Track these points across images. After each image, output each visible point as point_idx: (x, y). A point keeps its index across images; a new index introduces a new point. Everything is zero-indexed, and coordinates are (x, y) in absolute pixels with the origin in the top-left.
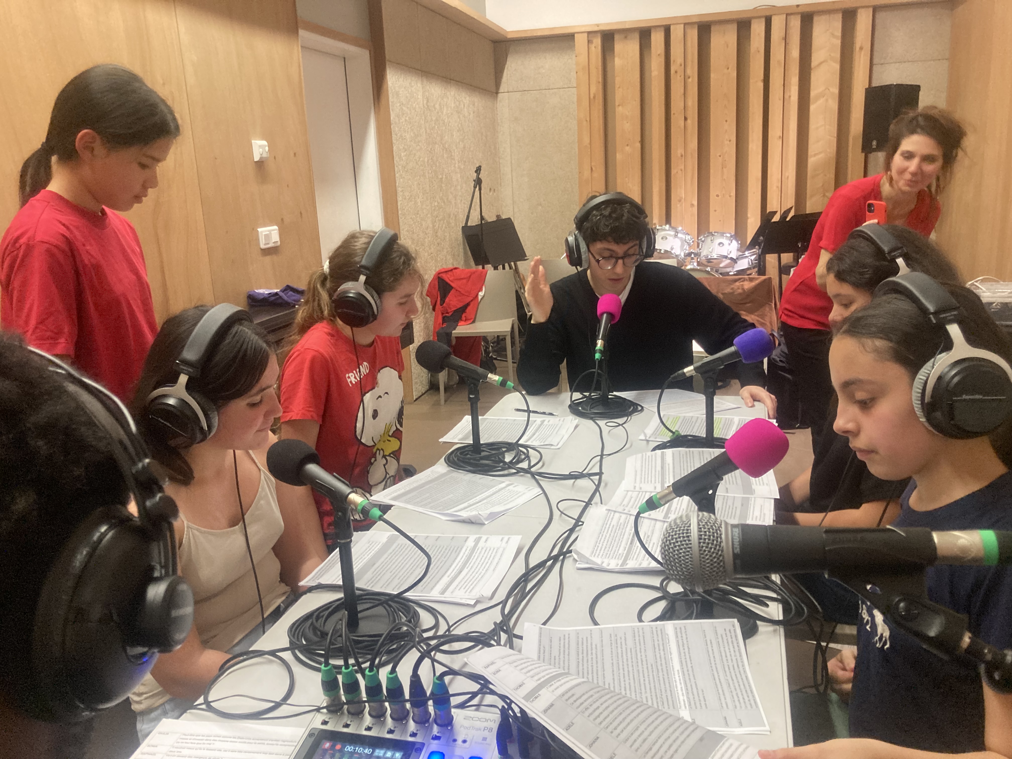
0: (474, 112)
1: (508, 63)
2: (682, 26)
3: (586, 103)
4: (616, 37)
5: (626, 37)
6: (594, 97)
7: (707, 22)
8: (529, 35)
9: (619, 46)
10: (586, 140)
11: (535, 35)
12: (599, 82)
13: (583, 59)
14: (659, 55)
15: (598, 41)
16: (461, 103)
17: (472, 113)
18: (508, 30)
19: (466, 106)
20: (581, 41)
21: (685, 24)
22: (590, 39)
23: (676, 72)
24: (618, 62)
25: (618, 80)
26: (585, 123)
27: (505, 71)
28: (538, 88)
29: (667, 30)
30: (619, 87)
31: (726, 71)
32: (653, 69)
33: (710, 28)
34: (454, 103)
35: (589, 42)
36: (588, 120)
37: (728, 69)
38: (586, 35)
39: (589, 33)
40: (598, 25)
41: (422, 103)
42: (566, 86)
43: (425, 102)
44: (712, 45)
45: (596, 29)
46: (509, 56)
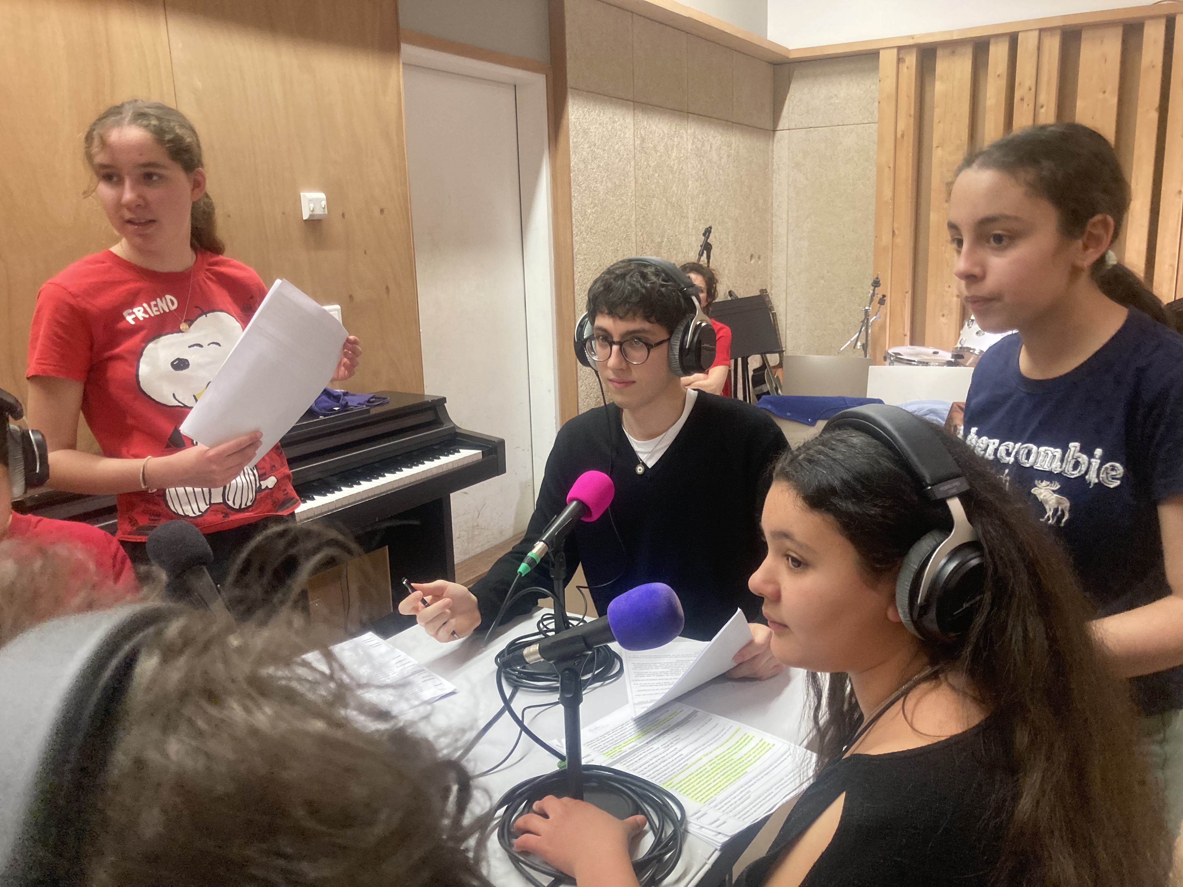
0: (729, 156)
1: (791, 91)
2: (1036, 33)
3: (889, 144)
4: (940, 53)
5: (953, 53)
6: (903, 136)
7: (1076, 26)
8: (818, 53)
9: (942, 65)
10: (888, 193)
11: (826, 53)
12: (910, 116)
13: (889, 84)
14: (999, 76)
15: (911, 60)
16: (706, 143)
17: (725, 157)
18: (790, 48)
19: (714, 148)
20: (888, 59)
21: (1041, 30)
22: (901, 56)
23: (1022, 99)
24: (939, 87)
25: (938, 112)
26: (886, 170)
27: (787, 102)
28: (828, 124)
29: (1013, 39)
30: (939, 122)
31: (1101, 96)
32: (988, 95)
33: (1081, 34)
34: (693, 143)
35: (900, 60)
36: (892, 166)
37: (1104, 92)
38: (895, 50)
39: (900, 48)
40: (912, 37)
41: (632, 142)
42: (866, 122)
43: (638, 142)
44: (1081, 59)
45: (911, 42)
46: (793, 81)
